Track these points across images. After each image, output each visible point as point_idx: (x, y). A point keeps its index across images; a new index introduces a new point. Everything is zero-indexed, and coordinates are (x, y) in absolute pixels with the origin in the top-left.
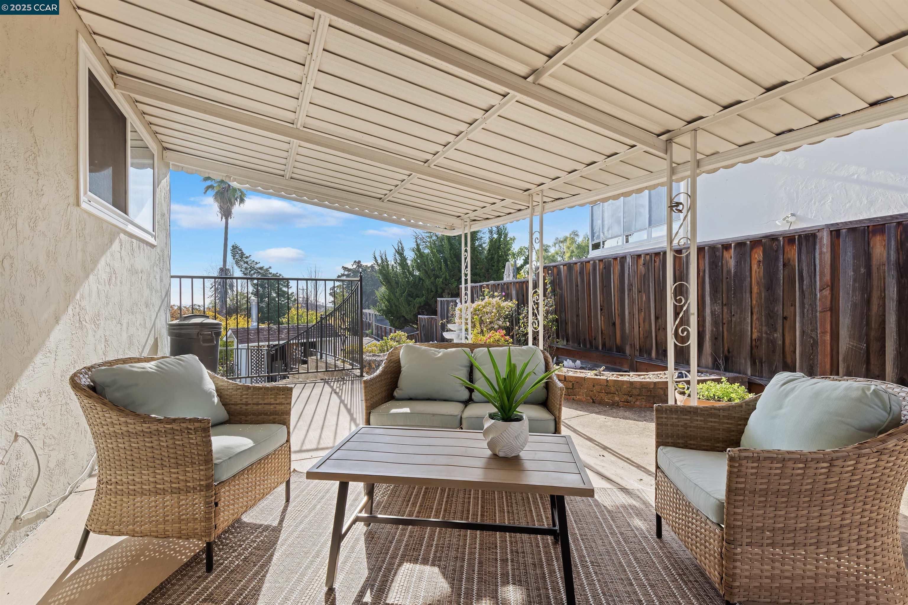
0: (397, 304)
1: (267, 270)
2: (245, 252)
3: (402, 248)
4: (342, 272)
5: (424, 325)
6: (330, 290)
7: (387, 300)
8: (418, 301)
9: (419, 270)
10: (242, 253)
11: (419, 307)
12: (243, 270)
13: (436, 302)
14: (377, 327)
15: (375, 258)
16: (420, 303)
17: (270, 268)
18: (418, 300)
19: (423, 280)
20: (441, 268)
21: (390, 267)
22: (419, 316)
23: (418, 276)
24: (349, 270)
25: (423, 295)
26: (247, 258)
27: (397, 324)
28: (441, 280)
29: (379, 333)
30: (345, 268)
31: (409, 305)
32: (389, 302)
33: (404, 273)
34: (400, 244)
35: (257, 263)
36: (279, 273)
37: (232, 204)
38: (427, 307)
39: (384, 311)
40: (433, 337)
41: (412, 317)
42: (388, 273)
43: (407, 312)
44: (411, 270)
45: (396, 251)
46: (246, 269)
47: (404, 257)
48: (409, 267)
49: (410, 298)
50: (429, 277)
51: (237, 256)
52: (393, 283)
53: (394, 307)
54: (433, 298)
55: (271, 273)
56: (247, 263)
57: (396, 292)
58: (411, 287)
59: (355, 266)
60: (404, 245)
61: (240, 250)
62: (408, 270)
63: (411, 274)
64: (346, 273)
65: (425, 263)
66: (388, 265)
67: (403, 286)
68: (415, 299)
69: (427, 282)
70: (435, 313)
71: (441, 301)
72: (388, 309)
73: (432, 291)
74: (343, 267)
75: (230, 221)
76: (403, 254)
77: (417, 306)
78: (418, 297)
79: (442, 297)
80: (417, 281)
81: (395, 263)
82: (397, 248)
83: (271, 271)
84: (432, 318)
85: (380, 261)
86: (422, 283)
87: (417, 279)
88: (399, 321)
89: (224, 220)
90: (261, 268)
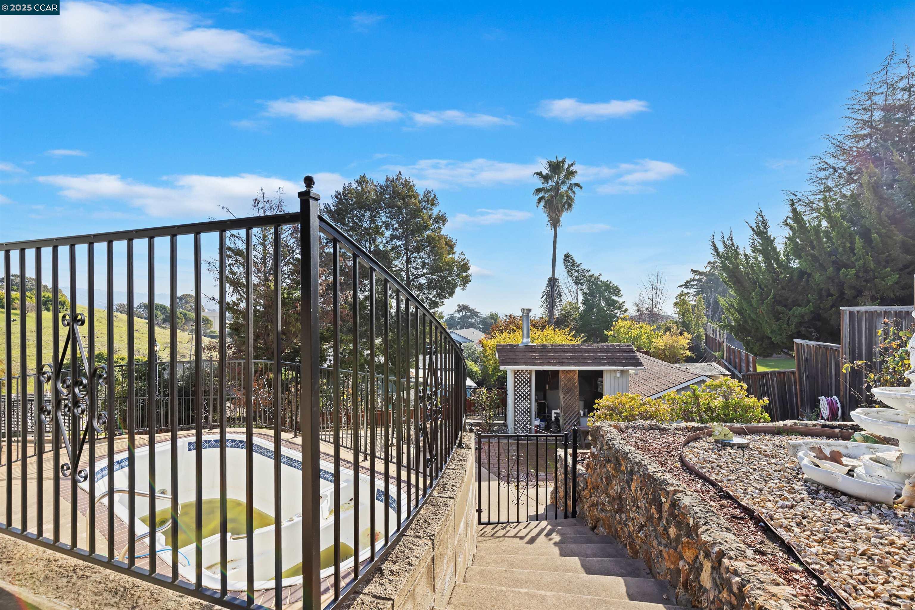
0: (754, 317)
1: (597, 278)
2: (576, 260)
3: (765, 223)
4: (692, 276)
5: (806, 360)
6: (676, 298)
7: (737, 310)
8: (797, 312)
9: (799, 257)
10: (574, 261)
11: (800, 324)
12: (574, 279)
13: (838, 313)
14: (729, 349)
15: (714, 246)
16: (802, 317)
17: (600, 275)
18: (798, 310)
19: (809, 275)
20: (852, 249)
21: (742, 257)
22: (796, 341)
23: (797, 268)
24: (701, 274)
25: (809, 302)
26: (579, 265)
27: (756, 348)
28: (853, 271)
29: (732, 357)
30: (694, 272)
31: (778, 319)
32: (740, 313)
33: (769, 265)
34: (760, 219)
35: (588, 271)
36: (610, 280)
37: (560, 212)
38: (819, 324)
39: (732, 327)
40: (829, 386)
41: (785, 340)
42: (737, 267)
43: (773, 332)
44: (782, 258)
45: (754, 230)
46: (577, 277)
47: (769, 238)
48: (778, 254)
49: (779, 308)
50: (823, 268)
51: (569, 265)
52: (747, 284)
53: (750, 322)
54: (832, 306)
55: (601, 281)
56: (578, 271)
57: (753, 298)
58: (783, 288)
59: (708, 269)
60: (767, 218)
61: (572, 259)
62: (777, 260)
63: (785, 266)
64: (697, 277)
65: (812, 242)
66: (737, 254)
67: (766, 287)
68: (790, 310)
69: (817, 276)
70: (835, 337)
71: (851, 313)
72: (739, 325)
73: (830, 295)
74: (692, 270)
75: (558, 229)
76: (766, 233)
77: (795, 320)
78: (799, 305)
79: (857, 305)
80: (795, 278)
81: (754, 252)
82: (754, 226)
83: (601, 278)
84: (827, 348)
85: (721, 249)
86: (808, 280)
87: (796, 274)
88: (761, 345)
89: (553, 229)
90: (591, 276)
